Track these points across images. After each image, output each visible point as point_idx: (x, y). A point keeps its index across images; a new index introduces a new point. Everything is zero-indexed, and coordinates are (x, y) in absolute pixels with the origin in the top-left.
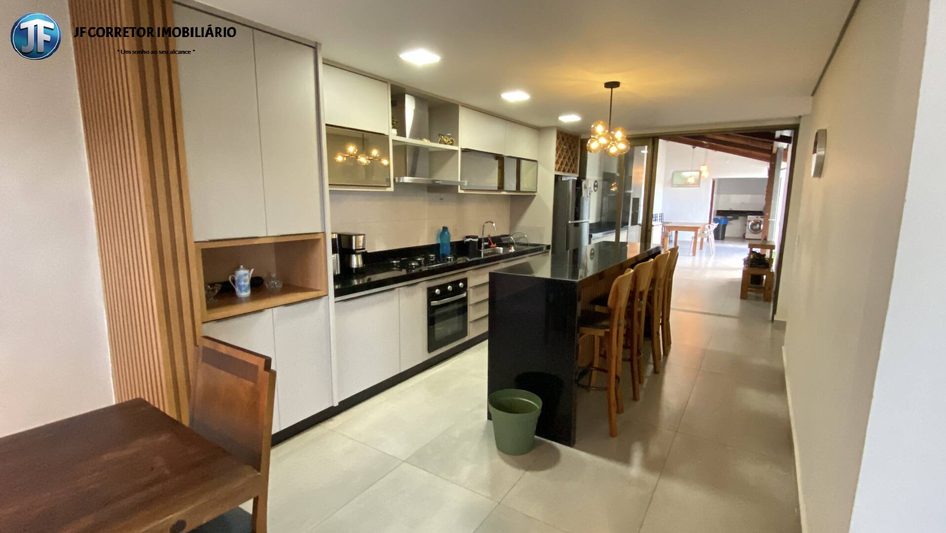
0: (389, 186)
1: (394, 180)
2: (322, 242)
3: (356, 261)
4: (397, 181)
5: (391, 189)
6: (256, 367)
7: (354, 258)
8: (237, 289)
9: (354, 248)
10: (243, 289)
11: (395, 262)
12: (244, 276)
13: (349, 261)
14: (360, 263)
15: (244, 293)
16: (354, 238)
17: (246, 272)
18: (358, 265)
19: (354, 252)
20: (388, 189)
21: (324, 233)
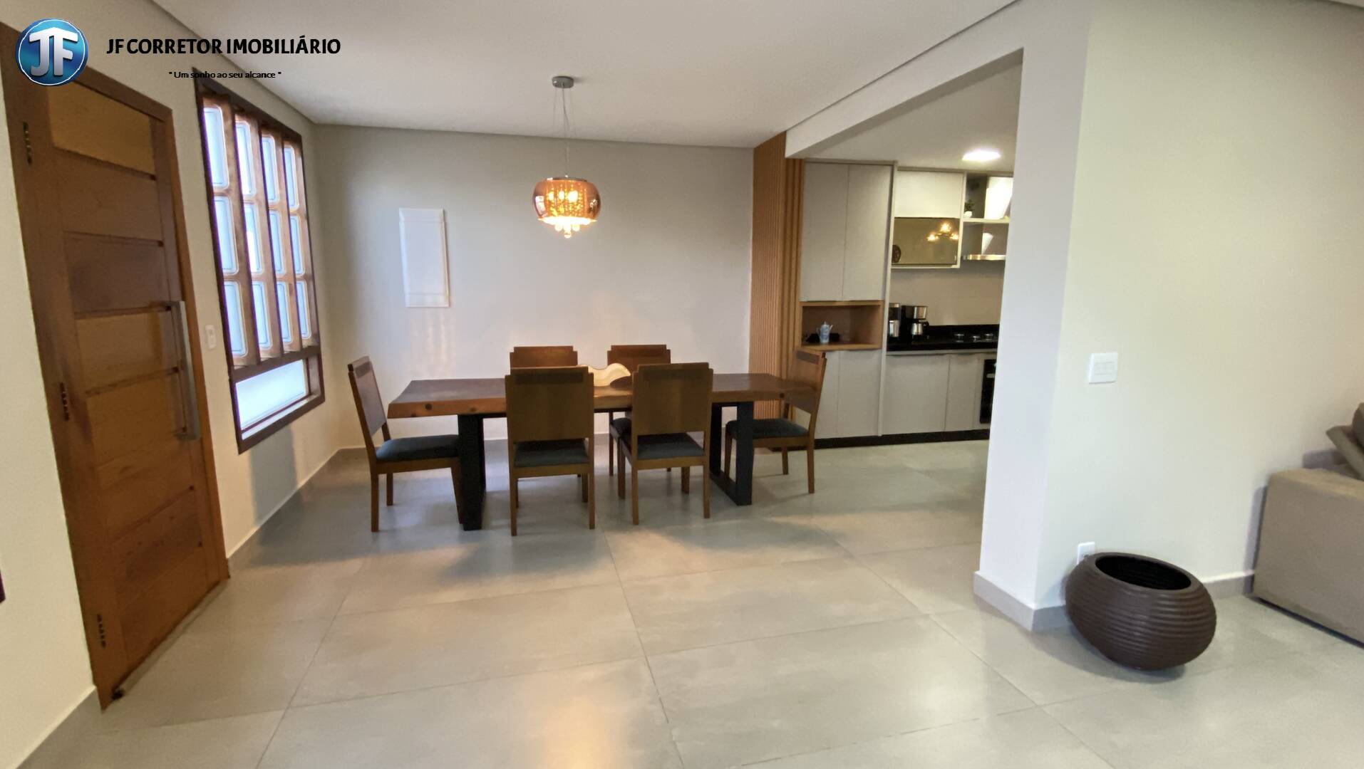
0: (956, 264)
1: (962, 258)
2: (881, 307)
3: (916, 329)
4: (964, 258)
5: (958, 266)
6: (818, 356)
7: (915, 326)
8: (821, 338)
9: (915, 317)
10: (825, 337)
11: (959, 335)
12: (826, 329)
13: (911, 328)
14: (920, 331)
15: (825, 341)
16: (916, 309)
17: (828, 326)
18: (918, 332)
19: (917, 321)
20: (953, 267)
21: (884, 301)
